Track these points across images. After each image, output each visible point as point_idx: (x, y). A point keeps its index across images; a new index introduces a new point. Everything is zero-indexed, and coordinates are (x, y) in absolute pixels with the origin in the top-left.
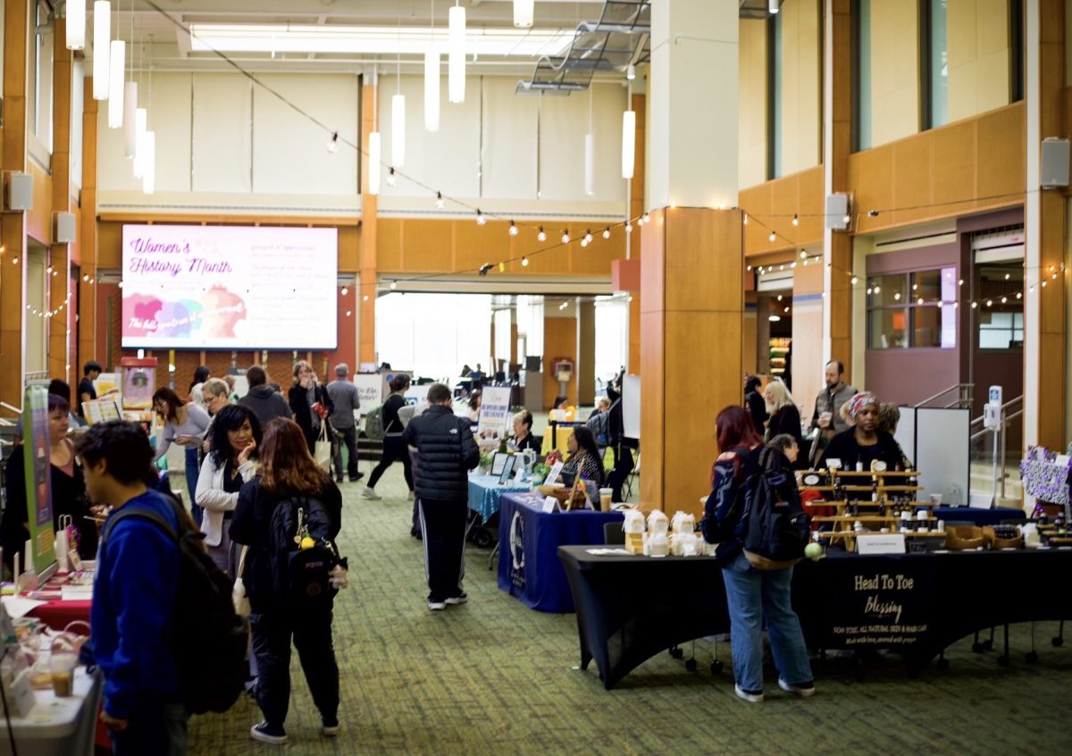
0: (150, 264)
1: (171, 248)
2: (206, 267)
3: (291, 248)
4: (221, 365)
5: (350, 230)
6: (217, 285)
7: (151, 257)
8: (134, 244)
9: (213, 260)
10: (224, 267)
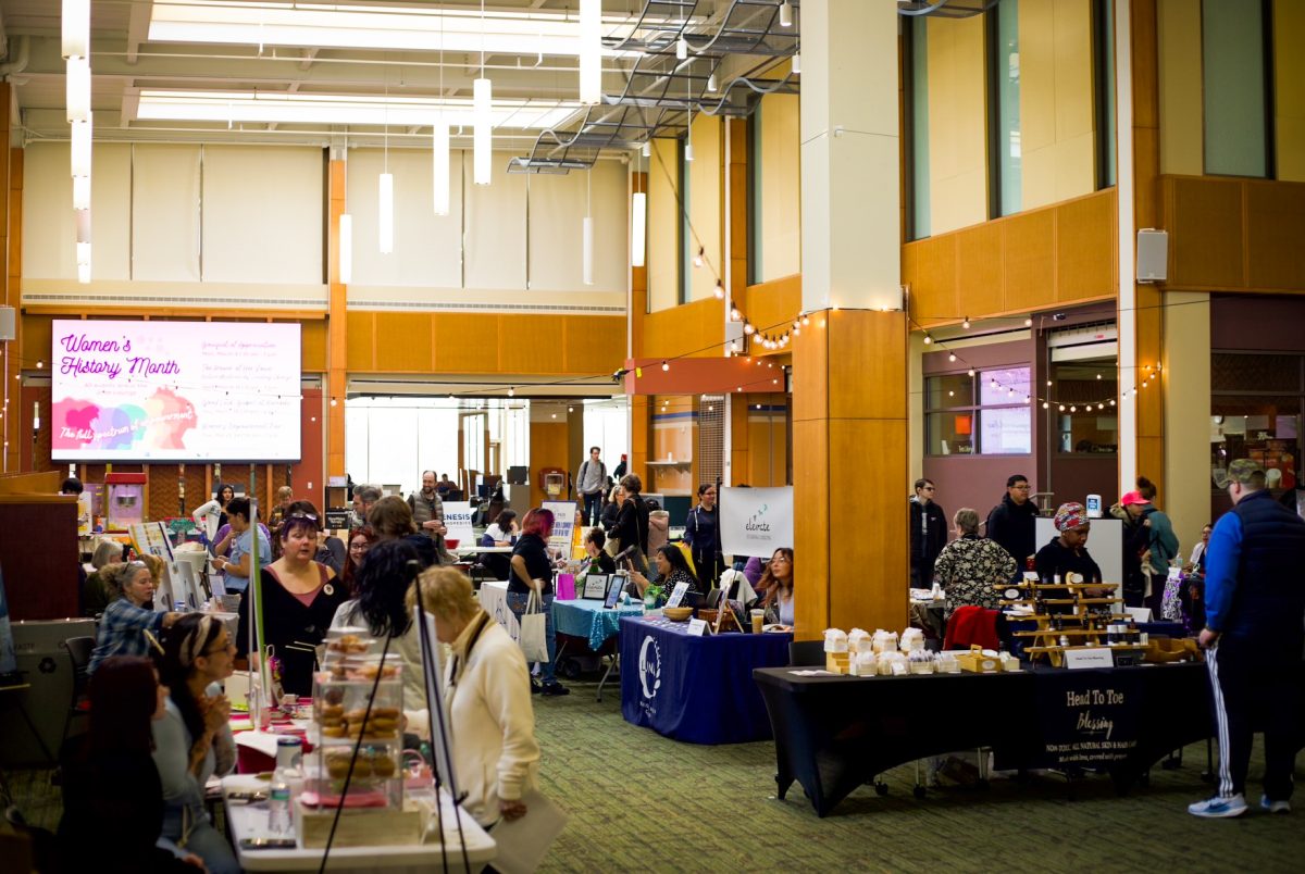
0: (84, 364)
1: (108, 346)
2: (149, 367)
3: (247, 346)
4: (166, 480)
5: (314, 326)
6: (163, 388)
7: (86, 357)
8: (66, 342)
9: (157, 359)
10: (171, 368)
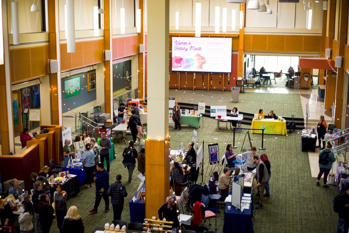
0: (179, 48)
1: (185, 44)
2: (194, 49)
3: (218, 44)
4: (199, 76)
5: (235, 38)
6: (198, 54)
7: (180, 46)
8: (175, 42)
9: (197, 47)
10: (200, 49)
